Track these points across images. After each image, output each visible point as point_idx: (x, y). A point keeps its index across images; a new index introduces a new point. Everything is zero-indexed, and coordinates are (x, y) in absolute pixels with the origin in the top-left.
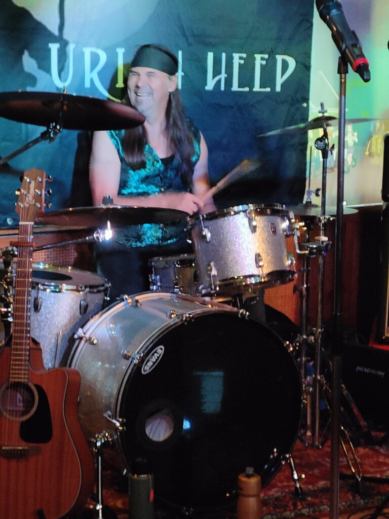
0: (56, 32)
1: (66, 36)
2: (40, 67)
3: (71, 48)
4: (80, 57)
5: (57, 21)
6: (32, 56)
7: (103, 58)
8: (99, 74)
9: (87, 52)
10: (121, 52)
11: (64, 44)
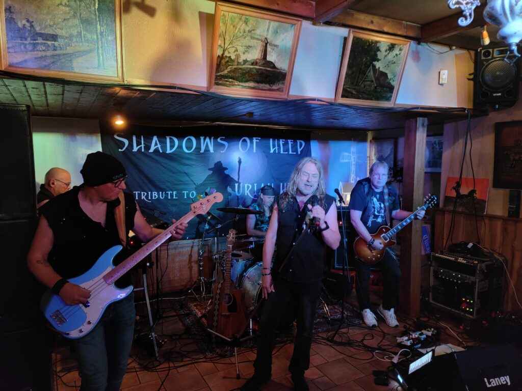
0: (237, 180)
1: (240, 181)
2: (232, 190)
3: (241, 184)
4: (244, 187)
5: (237, 177)
6: (230, 187)
7: (250, 186)
8: (250, 191)
9: (246, 185)
10: (255, 185)
11: (239, 184)
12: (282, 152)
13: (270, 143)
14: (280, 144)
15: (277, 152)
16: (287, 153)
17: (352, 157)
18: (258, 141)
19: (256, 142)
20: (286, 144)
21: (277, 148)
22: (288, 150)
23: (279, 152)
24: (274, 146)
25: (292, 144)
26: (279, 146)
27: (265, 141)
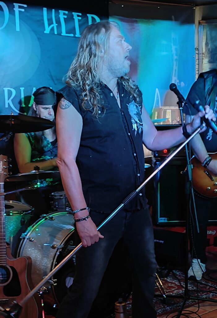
7: (14, 92)
8: (12, 101)
9: (6, 90)
10: (22, 89)
12: (64, 33)
13: (43, 16)
14: (59, 18)
15: (56, 33)
16: (72, 35)
17: (173, 48)
18: (23, 10)
19: (20, 12)
20: (69, 20)
21: (55, 25)
22: (73, 31)
23: (59, 34)
24: (50, 22)
25: (79, 21)
26: (58, 22)
27: (34, 12)
